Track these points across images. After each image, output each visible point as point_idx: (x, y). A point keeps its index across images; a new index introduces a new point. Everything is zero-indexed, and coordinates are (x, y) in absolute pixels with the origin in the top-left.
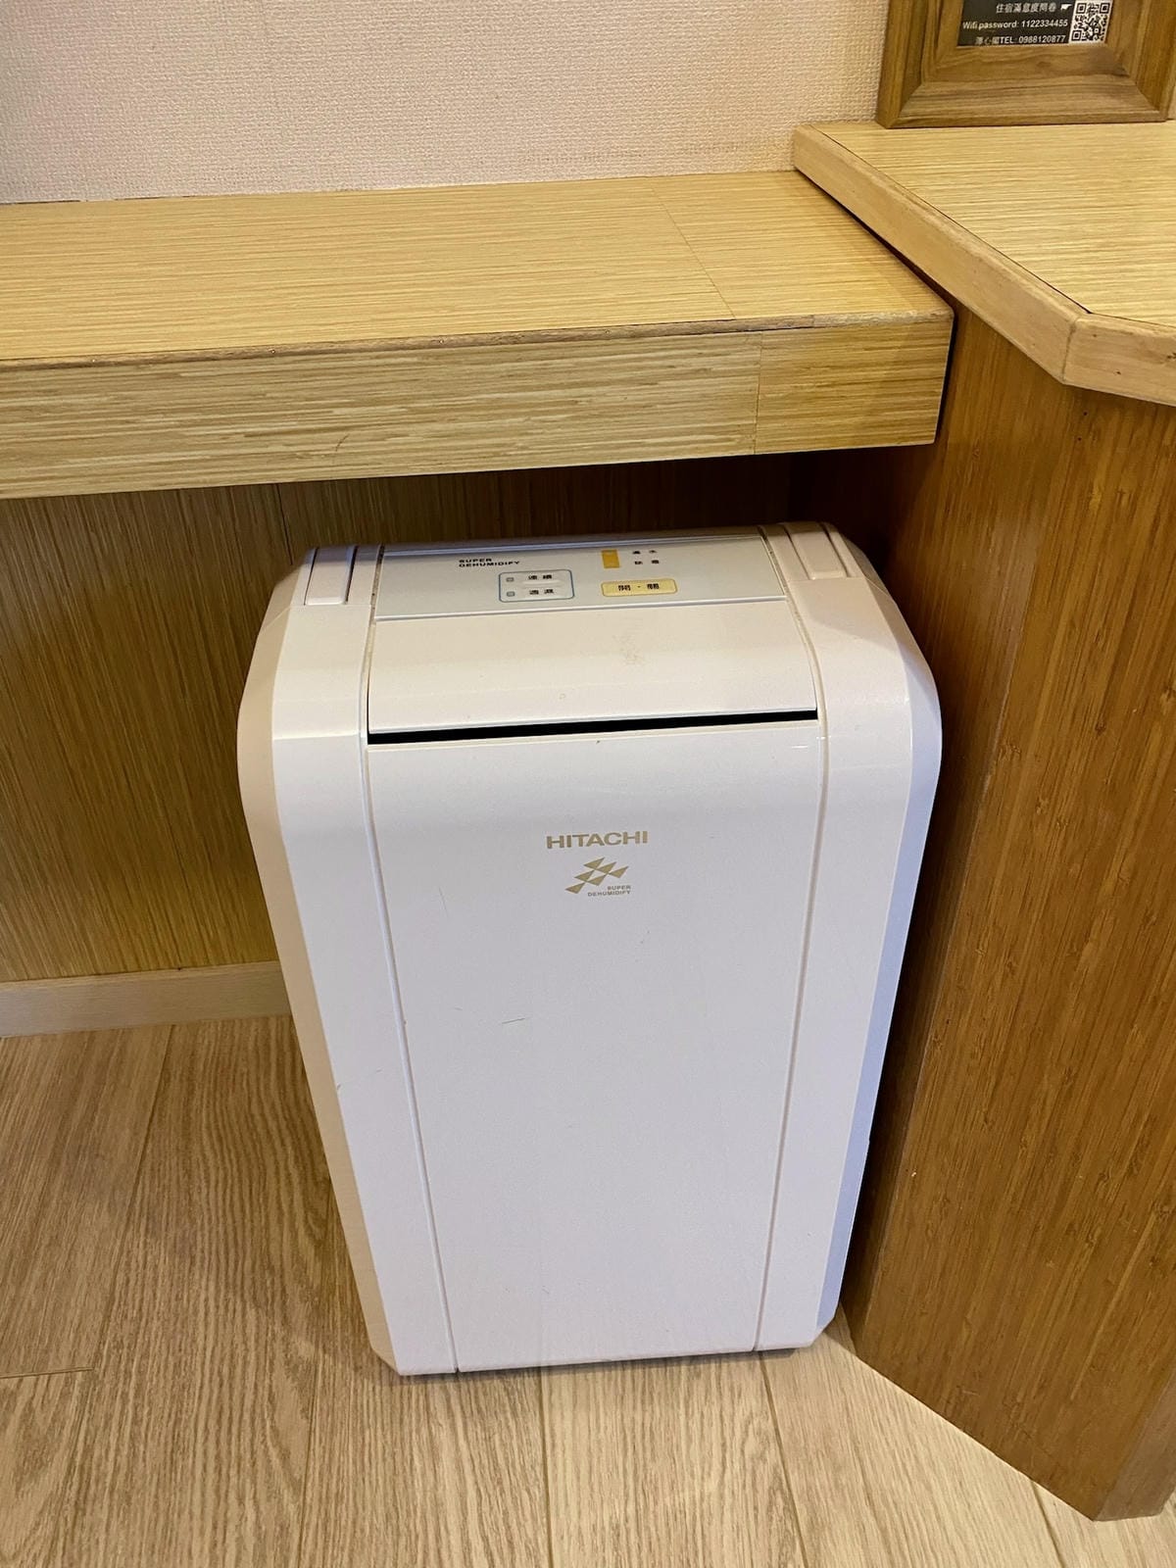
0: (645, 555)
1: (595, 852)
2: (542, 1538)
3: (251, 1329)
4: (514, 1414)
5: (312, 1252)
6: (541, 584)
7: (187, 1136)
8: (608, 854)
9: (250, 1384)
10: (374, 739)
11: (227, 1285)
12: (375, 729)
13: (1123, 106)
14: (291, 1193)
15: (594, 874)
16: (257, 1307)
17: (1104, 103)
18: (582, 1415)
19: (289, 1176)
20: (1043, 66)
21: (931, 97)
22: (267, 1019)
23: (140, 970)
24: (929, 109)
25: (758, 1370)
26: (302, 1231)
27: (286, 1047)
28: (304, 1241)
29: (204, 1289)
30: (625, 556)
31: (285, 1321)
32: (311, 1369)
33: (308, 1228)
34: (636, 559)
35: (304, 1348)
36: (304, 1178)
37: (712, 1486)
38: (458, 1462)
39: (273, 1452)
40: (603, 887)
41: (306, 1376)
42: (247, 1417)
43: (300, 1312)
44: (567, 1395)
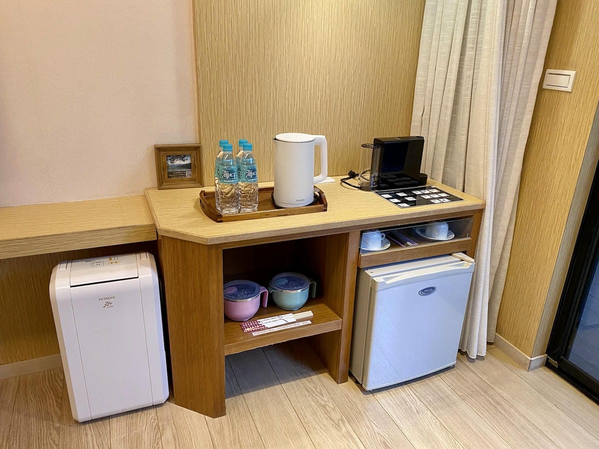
0: (116, 258)
1: (107, 301)
2: (109, 442)
3: (45, 425)
4: (104, 426)
5: (58, 410)
6: (98, 263)
7: (26, 394)
8: (109, 301)
9: (45, 433)
10: (71, 287)
11: (38, 419)
12: (71, 285)
13: (196, 185)
14: (53, 400)
15: (108, 304)
16: (45, 420)
17: (193, 185)
18: (118, 423)
19: (52, 398)
20: (183, 180)
21: (165, 185)
22: (45, 371)
23: (12, 362)
24: (164, 187)
25: (155, 411)
26: (56, 406)
27: (50, 375)
28: (56, 408)
29: (33, 420)
30: (113, 258)
31: (53, 421)
32: (59, 428)
33: (57, 405)
34: (114, 259)
35: (57, 425)
36: (56, 398)
37: (144, 428)
38: (92, 435)
39: (51, 442)
40: (109, 306)
41: (58, 430)
42: (45, 438)
43: (56, 419)
44: (115, 422)
